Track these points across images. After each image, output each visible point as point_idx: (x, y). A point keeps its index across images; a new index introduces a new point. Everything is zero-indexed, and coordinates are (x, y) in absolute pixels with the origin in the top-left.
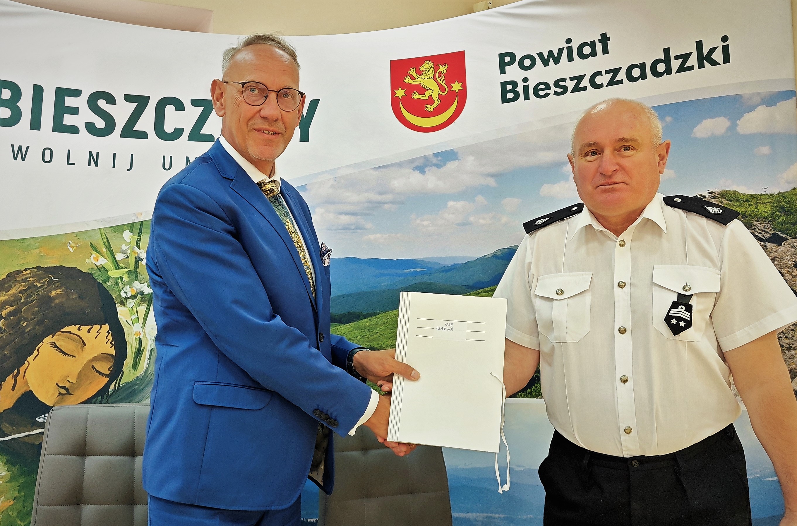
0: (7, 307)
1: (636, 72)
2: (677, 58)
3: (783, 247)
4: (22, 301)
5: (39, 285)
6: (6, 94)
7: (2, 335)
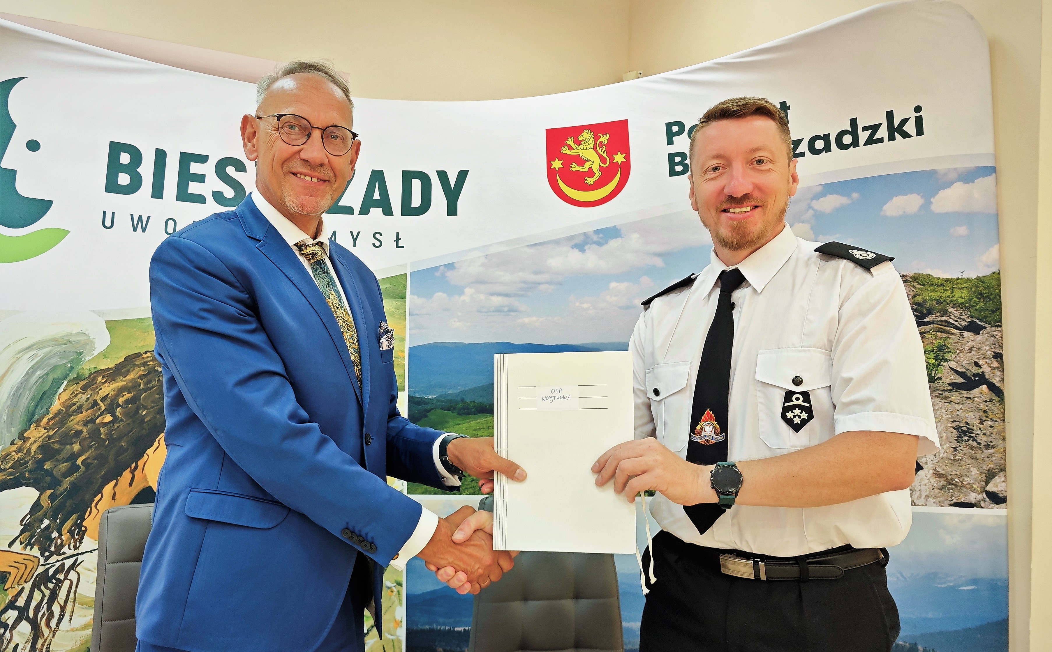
0: (124, 394)
1: (819, 144)
2: (865, 129)
3: (982, 336)
4: (142, 387)
5: (160, 370)
6: (125, 158)
7: (118, 425)
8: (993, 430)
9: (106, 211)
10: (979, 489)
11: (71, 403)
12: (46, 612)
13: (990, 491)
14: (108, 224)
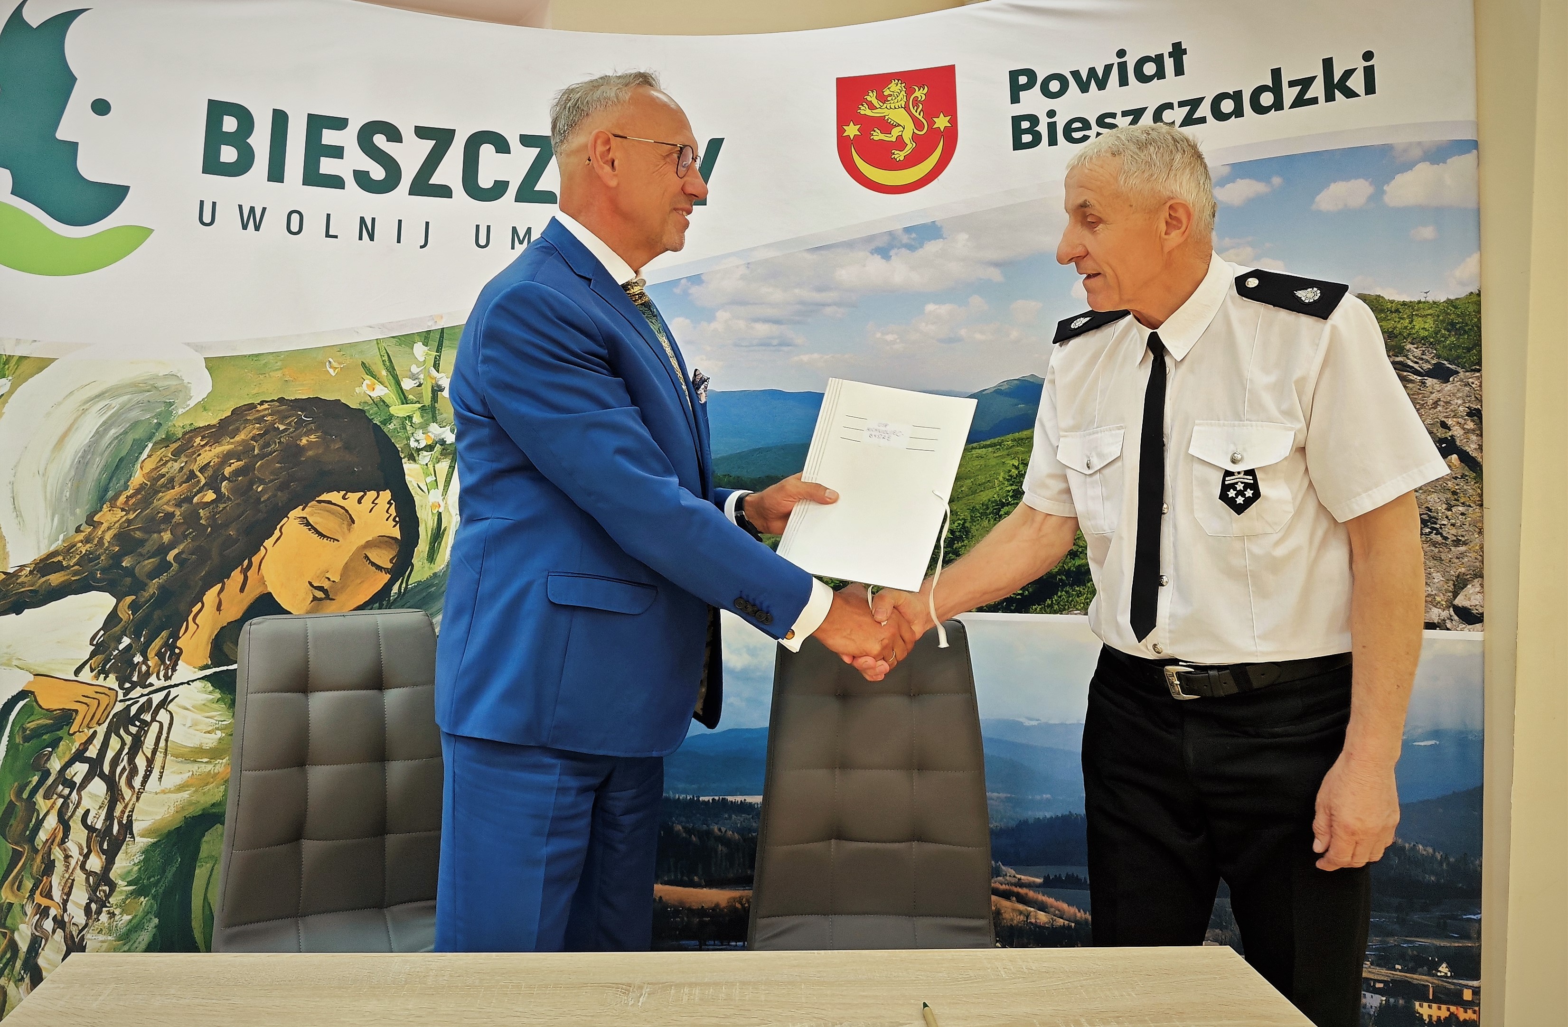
0: (232, 461)
1: (1227, 106)
2: (1292, 84)
3: (1452, 385)
4: (256, 452)
5: (282, 427)
6: (230, 124)
7: (225, 505)
8: (1465, 519)
9: (203, 201)
10: (1444, 603)
11: (158, 474)
12: (127, 767)
13: (1460, 605)
14: (207, 219)
